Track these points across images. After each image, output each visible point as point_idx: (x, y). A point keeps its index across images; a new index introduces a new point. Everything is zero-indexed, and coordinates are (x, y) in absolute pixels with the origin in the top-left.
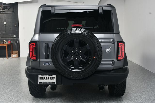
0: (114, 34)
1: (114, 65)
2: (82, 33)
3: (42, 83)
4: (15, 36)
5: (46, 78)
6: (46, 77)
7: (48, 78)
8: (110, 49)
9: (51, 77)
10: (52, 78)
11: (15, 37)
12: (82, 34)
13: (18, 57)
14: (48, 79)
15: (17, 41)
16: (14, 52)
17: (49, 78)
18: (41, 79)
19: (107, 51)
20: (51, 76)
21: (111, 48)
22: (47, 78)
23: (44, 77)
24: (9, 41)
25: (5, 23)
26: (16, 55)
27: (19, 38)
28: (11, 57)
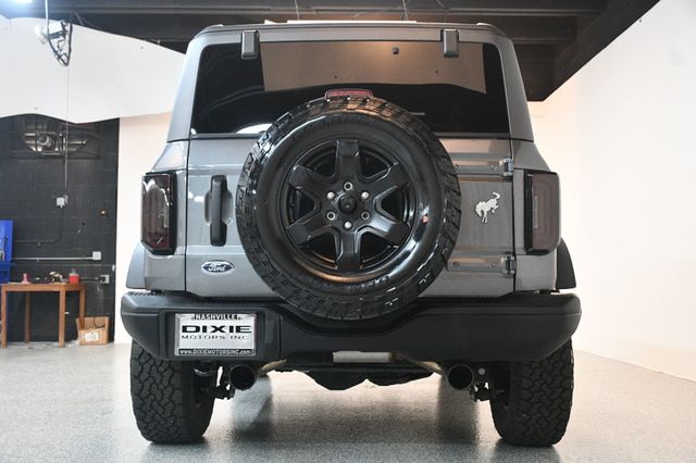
0: (510, 139)
1: (513, 272)
2: (372, 113)
3: (192, 350)
4: (97, 256)
5: (210, 330)
6: (210, 323)
7: (220, 329)
8: (492, 203)
9: (235, 323)
10: (238, 329)
11: (99, 258)
12: (373, 116)
13: (105, 341)
14: (218, 333)
15: (107, 277)
16: (88, 320)
17: (227, 330)
18: (189, 334)
19: (482, 212)
20: (236, 318)
21: (498, 196)
22: (217, 329)
23: (201, 323)
24: (71, 275)
25: (61, 202)
26: (97, 334)
27: (114, 261)
28: (77, 342)
